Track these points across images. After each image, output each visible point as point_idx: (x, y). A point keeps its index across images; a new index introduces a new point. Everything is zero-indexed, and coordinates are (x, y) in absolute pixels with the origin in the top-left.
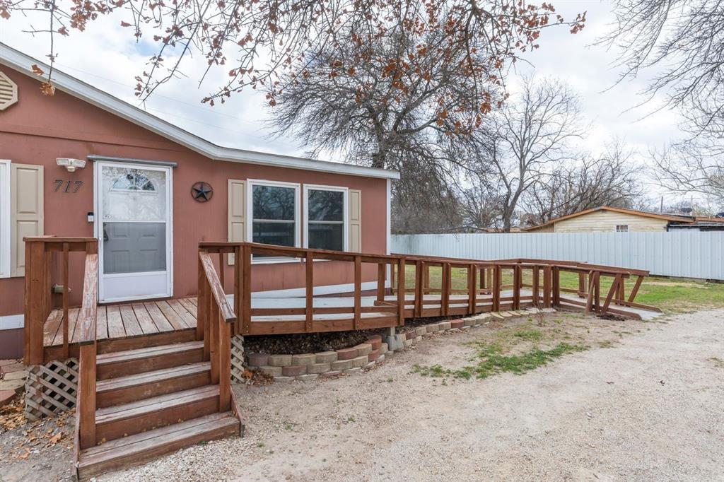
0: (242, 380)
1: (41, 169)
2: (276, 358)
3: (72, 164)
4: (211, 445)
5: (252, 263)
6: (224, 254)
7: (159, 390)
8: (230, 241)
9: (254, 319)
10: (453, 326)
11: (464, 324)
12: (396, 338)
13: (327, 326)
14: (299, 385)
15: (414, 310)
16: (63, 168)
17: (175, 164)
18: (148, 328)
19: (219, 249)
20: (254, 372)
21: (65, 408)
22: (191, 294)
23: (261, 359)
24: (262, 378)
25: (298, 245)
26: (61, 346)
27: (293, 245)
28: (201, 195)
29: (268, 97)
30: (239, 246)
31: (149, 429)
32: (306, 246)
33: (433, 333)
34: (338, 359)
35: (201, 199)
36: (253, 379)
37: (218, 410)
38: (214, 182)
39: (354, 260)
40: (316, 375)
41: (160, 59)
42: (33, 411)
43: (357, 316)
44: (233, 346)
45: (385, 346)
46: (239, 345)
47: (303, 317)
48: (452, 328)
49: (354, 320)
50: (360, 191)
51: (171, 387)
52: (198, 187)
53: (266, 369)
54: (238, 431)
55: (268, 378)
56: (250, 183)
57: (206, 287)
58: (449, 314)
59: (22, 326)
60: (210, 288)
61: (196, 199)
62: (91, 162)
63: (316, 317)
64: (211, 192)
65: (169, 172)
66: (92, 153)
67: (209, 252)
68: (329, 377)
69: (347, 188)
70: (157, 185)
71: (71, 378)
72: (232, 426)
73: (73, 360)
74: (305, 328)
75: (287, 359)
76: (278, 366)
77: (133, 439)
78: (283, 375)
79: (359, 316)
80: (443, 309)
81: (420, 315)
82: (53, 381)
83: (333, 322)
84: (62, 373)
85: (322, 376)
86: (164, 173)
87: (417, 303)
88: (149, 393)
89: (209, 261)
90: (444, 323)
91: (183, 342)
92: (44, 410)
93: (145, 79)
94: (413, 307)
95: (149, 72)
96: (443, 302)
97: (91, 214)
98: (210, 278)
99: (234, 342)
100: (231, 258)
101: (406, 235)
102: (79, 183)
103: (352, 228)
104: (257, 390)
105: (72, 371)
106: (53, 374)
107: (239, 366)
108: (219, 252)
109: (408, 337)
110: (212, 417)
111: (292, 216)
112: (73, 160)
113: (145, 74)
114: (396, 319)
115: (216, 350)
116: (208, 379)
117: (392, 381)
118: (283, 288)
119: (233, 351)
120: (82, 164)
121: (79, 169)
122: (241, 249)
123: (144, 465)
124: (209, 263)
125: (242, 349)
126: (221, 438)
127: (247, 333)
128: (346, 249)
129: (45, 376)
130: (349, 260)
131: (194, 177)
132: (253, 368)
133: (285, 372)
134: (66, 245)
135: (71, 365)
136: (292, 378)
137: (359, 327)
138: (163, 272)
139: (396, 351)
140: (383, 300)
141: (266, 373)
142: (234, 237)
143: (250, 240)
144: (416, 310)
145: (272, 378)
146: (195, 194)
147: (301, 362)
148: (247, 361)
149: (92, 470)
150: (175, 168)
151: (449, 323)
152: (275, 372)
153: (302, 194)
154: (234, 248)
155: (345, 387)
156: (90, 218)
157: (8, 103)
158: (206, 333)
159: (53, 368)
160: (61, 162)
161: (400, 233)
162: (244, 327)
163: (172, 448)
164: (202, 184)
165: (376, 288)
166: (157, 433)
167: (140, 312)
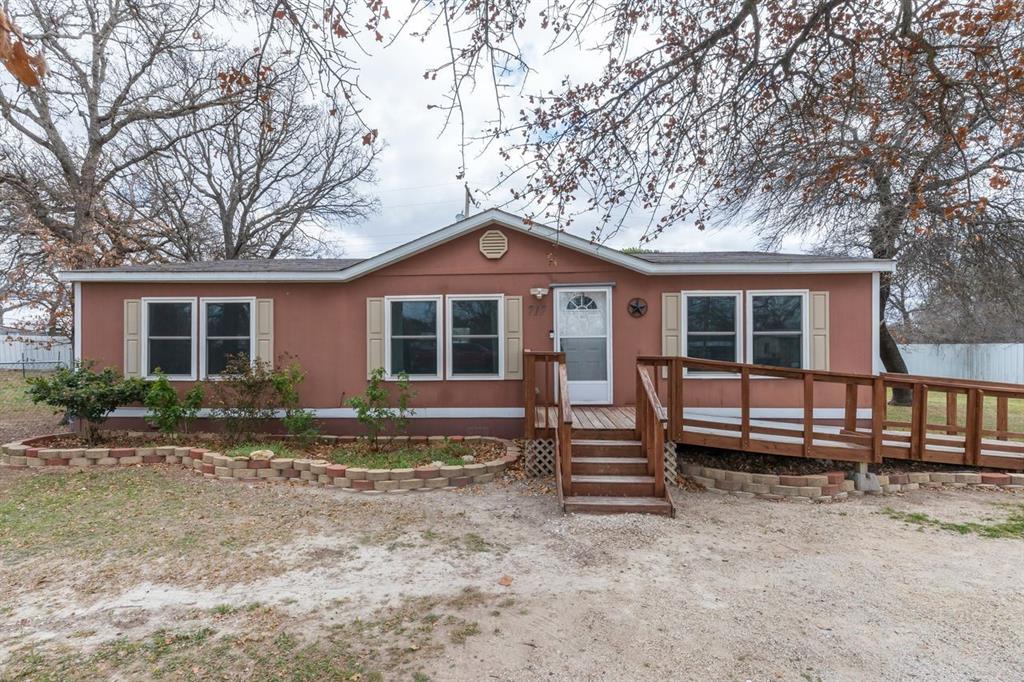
0: (675, 483)
1: (521, 298)
2: (708, 471)
3: (540, 292)
4: (648, 516)
5: (684, 377)
6: (659, 367)
7: (609, 470)
8: (664, 355)
9: (686, 428)
10: (985, 481)
11: (1011, 481)
12: (867, 476)
13: (767, 448)
14: (732, 499)
15: (909, 450)
16: (534, 296)
17: (614, 283)
18: (598, 425)
19: (654, 362)
20: (686, 479)
21: (547, 473)
22: (628, 404)
23: (694, 469)
24: (694, 486)
25: (739, 360)
26: (544, 429)
27: (733, 358)
28: (637, 310)
29: (696, 224)
30: (671, 361)
31: (604, 495)
32: (750, 361)
33: (943, 484)
34: (781, 484)
35: (637, 314)
36: (685, 485)
37: (653, 494)
38: (648, 297)
39: (803, 378)
40: (753, 495)
41: (608, 216)
42: (530, 471)
43: (808, 442)
44: (666, 450)
45: (850, 484)
46: (672, 450)
47: (738, 434)
48: (983, 482)
49: (803, 446)
50: (827, 293)
51: (617, 470)
52: (634, 304)
53: (699, 479)
54: (670, 512)
55: (701, 488)
56: (684, 295)
57: (643, 394)
58: (980, 463)
59: (523, 416)
60: (646, 394)
61: (632, 315)
62: (551, 289)
63: (753, 436)
64: (646, 307)
65: (609, 291)
66: (552, 282)
67: (646, 364)
68: (768, 499)
69: (807, 290)
70: (599, 304)
71: (550, 453)
72: (665, 507)
73: (551, 440)
74: (741, 445)
75: (720, 473)
76: (710, 477)
77: (593, 498)
78: (716, 487)
79: (810, 442)
80: (969, 456)
81: (920, 457)
82: (540, 453)
83: (776, 444)
84: (545, 448)
85: (759, 496)
86: (605, 293)
87: (915, 440)
88: (602, 471)
89: (646, 372)
90: (967, 474)
91: (625, 440)
92: (535, 471)
93: (598, 233)
94: (908, 445)
95: (600, 227)
96: (969, 445)
97: (552, 331)
98: (647, 387)
99: (668, 447)
100: (665, 371)
101: (958, 346)
102: (544, 307)
103: (814, 339)
104: (690, 495)
105: (550, 448)
106: (540, 448)
107: (672, 469)
108: (653, 365)
109: (893, 481)
110: (649, 498)
111: (732, 327)
112: (540, 289)
113: (598, 229)
114: (869, 453)
115: (652, 448)
116: (646, 471)
117: (845, 515)
118: (722, 405)
119: (666, 455)
120: (545, 291)
121: (544, 296)
122: (674, 363)
123: (602, 515)
124: (646, 374)
125: (675, 455)
126: (656, 514)
127: (679, 441)
128: (806, 366)
129: (536, 448)
130: (797, 378)
131: (631, 293)
132: (685, 476)
133: (718, 484)
134: (547, 358)
135: (550, 443)
136: (725, 492)
137: (809, 455)
138: (605, 382)
139: (867, 493)
140: (854, 430)
141: (699, 482)
142: (668, 352)
143: (684, 354)
144: (913, 450)
145: (704, 487)
146: (631, 309)
147: (735, 478)
148: (679, 468)
149: (572, 508)
150: (614, 287)
151: (978, 476)
152: (708, 483)
153: (744, 303)
154: (668, 361)
155: (781, 509)
156: (552, 335)
157: (503, 252)
158: (643, 434)
159: (540, 443)
160: (533, 292)
161: (947, 341)
162: (677, 435)
163: (621, 510)
164: (638, 299)
165: (843, 417)
166: (610, 499)
167: (589, 414)
